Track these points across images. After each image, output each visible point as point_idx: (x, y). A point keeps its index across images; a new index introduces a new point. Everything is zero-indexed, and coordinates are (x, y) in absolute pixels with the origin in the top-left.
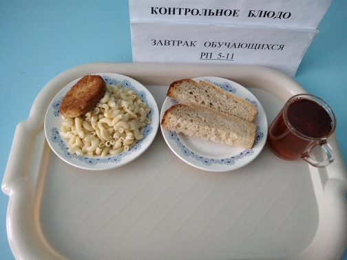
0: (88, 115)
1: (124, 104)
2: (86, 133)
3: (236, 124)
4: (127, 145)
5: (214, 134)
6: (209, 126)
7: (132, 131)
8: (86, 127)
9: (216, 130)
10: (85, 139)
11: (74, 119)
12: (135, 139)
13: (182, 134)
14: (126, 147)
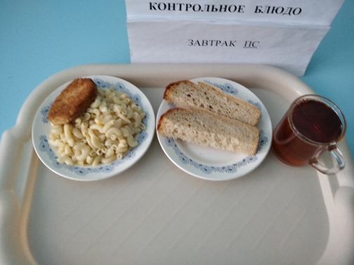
0: (78, 121)
1: (117, 109)
2: (76, 140)
3: (237, 129)
4: (120, 153)
5: (213, 139)
6: (209, 131)
7: (125, 138)
8: (76, 134)
9: (216, 136)
10: (75, 148)
11: (63, 125)
12: (129, 147)
13: (179, 140)
14: (119, 156)
